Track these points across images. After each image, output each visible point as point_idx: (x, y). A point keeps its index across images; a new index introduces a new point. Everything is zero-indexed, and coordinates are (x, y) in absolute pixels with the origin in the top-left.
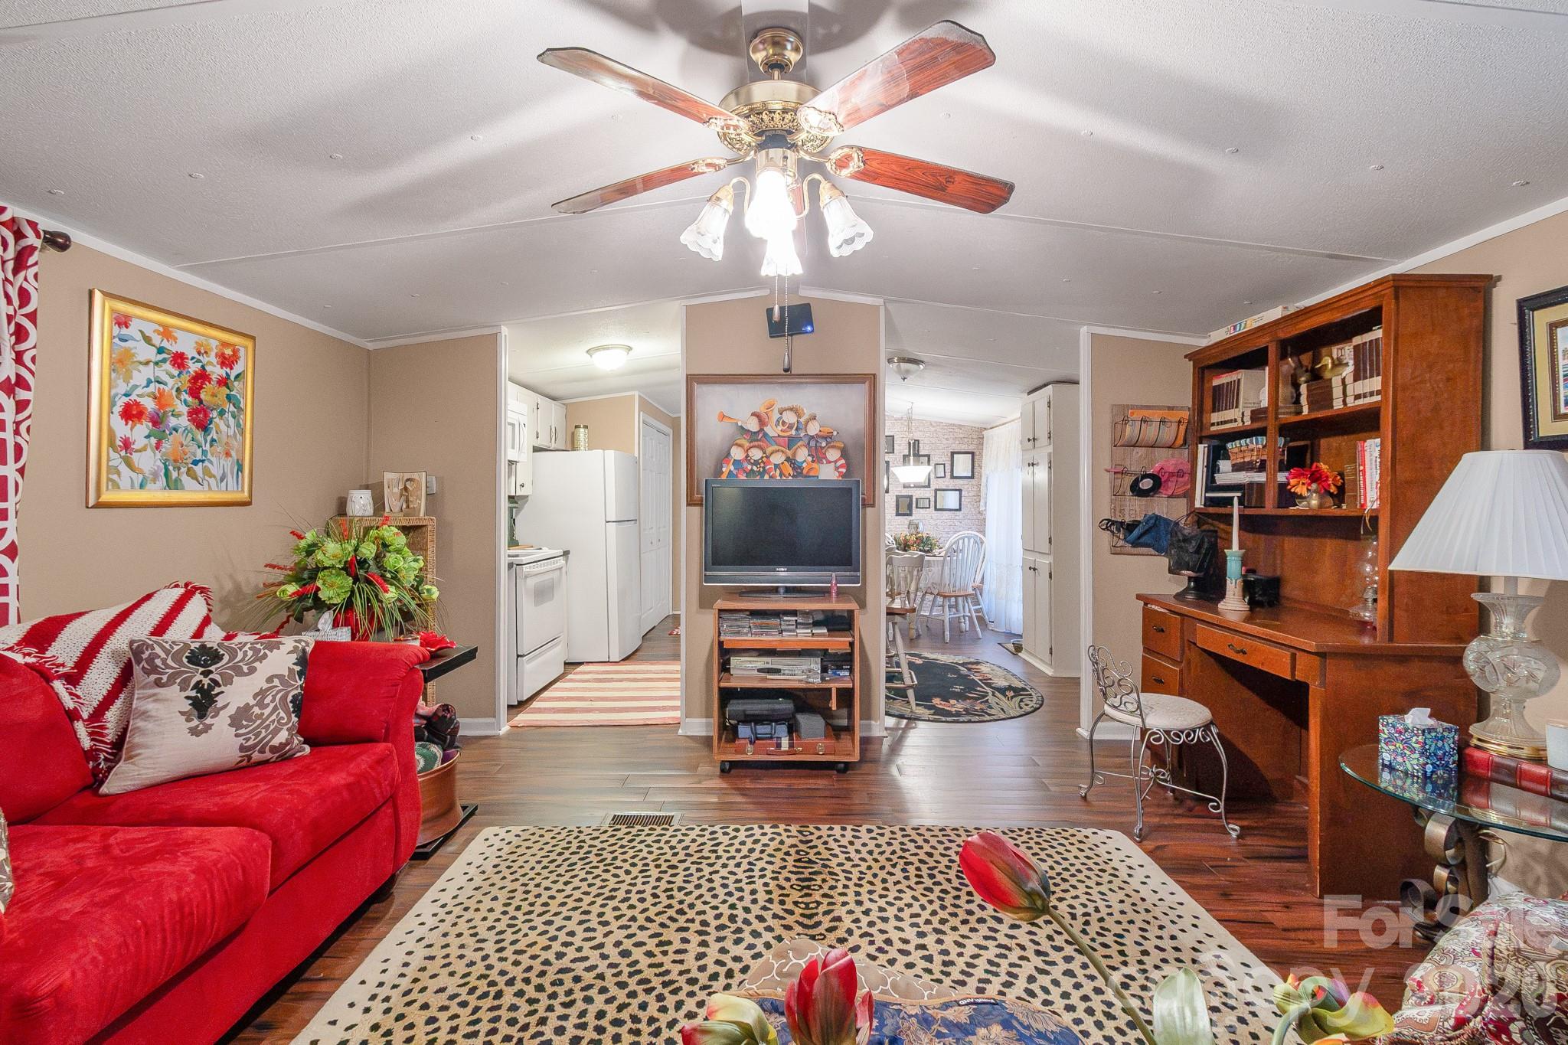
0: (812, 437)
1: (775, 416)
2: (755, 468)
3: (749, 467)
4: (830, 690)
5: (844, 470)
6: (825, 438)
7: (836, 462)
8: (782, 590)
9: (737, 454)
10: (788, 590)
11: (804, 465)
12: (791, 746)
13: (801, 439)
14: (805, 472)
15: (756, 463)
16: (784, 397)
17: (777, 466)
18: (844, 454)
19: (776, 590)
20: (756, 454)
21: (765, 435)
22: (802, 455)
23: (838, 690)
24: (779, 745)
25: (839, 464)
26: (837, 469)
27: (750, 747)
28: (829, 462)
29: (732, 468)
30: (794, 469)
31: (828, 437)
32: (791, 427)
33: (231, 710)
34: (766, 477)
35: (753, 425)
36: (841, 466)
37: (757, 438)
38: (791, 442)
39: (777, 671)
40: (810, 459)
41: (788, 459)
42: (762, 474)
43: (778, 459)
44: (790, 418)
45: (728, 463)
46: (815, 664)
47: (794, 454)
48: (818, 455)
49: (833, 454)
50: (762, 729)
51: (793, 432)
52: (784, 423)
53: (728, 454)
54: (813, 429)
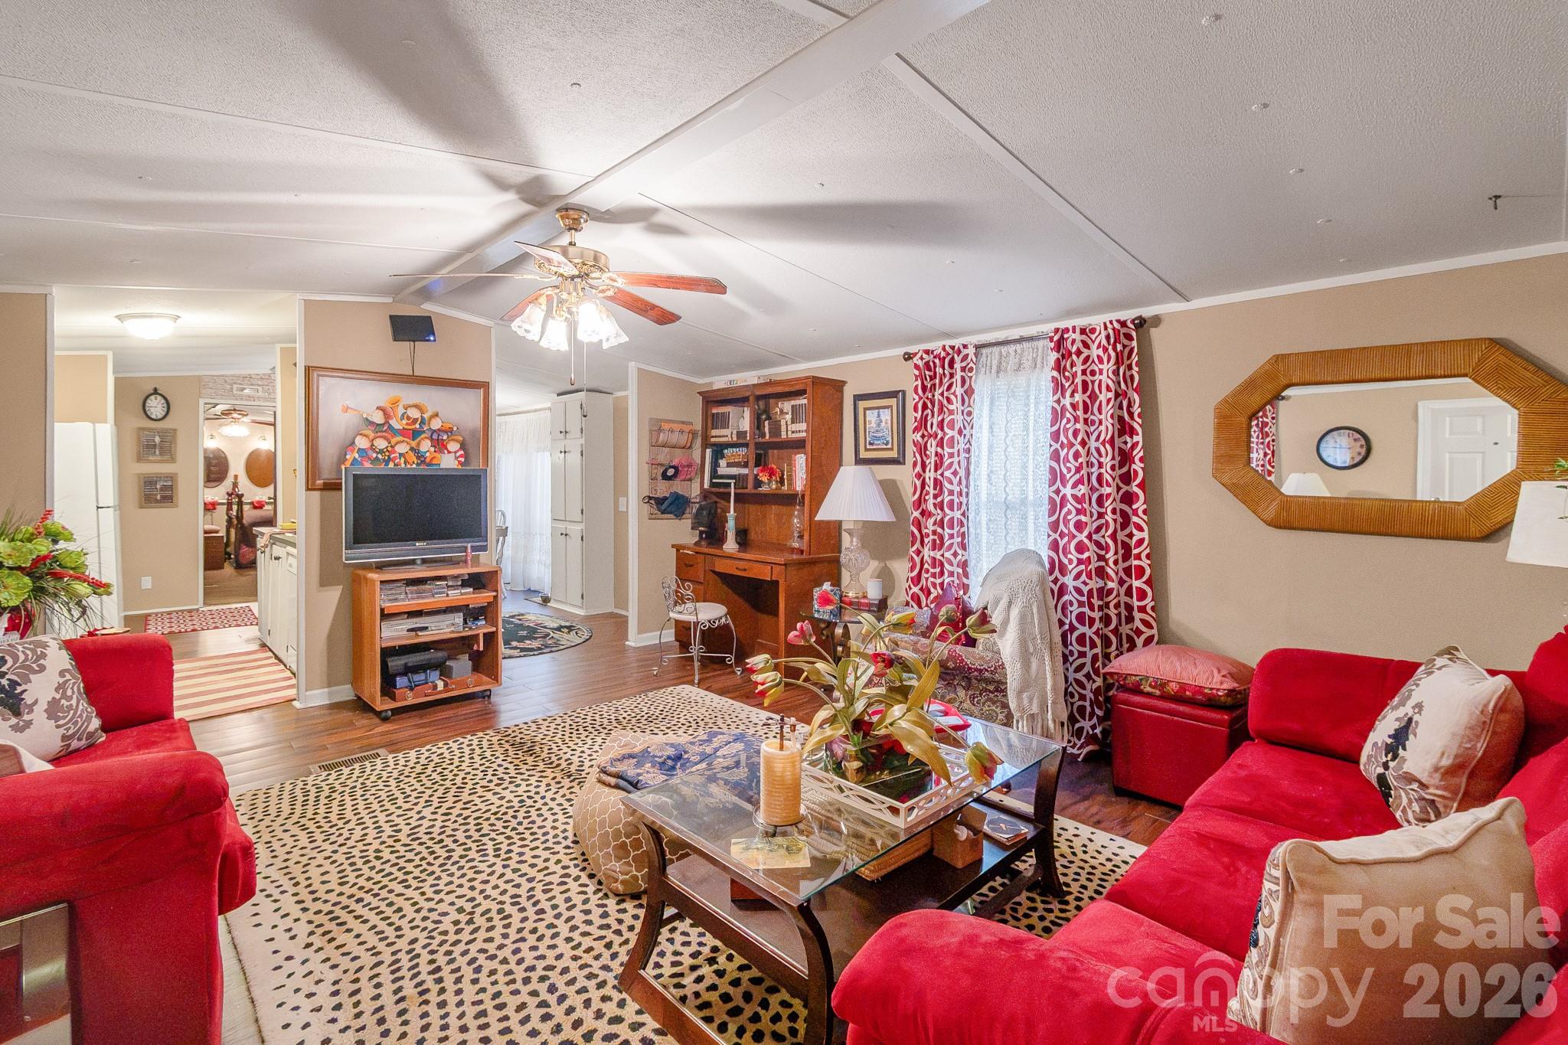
0: (434, 431)
1: (401, 411)
2: (380, 456)
3: (374, 455)
4: (478, 635)
5: (463, 460)
6: (446, 432)
7: (456, 452)
8: (419, 562)
9: (362, 443)
10: (424, 561)
11: (428, 454)
12: (446, 685)
13: (424, 432)
14: (428, 460)
15: (381, 451)
16: (411, 395)
17: (401, 455)
18: (463, 446)
19: (413, 562)
20: (381, 444)
21: (390, 426)
22: (426, 446)
23: (485, 634)
24: (435, 687)
25: (458, 454)
26: (456, 458)
27: (410, 694)
28: (449, 452)
29: (357, 456)
30: (418, 458)
31: (449, 431)
32: (415, 420)
33: (43, 705)
34: (391, 465)
35: (378, 418)
36: (461, 456)
37: (383, 429)
38: (415, 434)
39: (426, 628)
40: (432, 449)
41: (412, 449)
42: (387, 462)
43: (402, 448)
44: (414, 414)
45: (352, 451)
46: (458, 618)
47: (418, 444)
48: (440, 445)
49: (453, 446)
50: (419, 677)
51: (417, 426)
52: (408, 418)
53: (353, 443)
54: (436, 424)
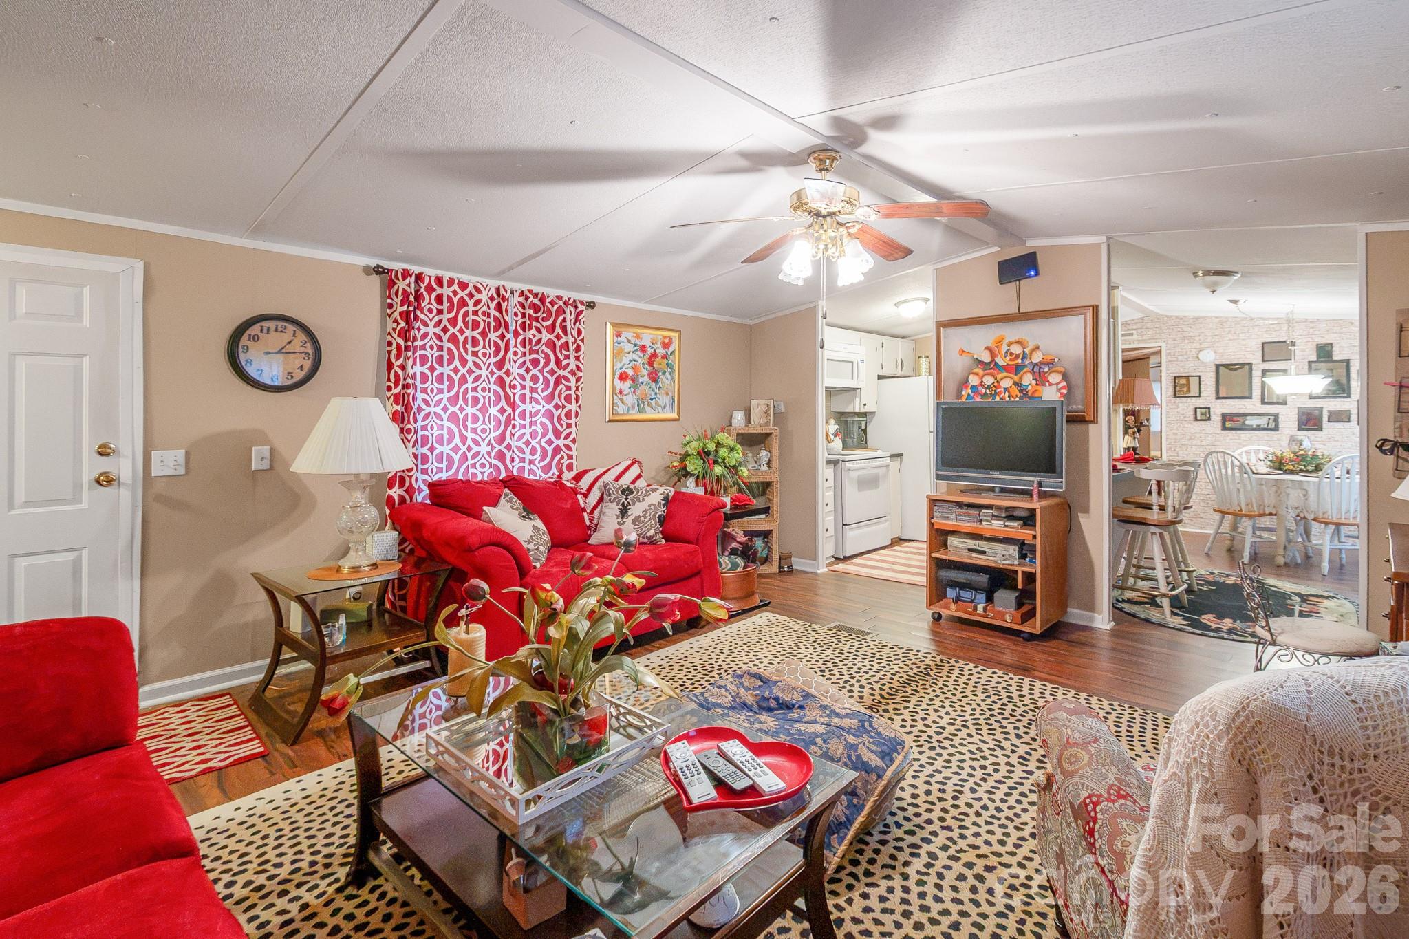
0: (1036, 364)
1: (1004, 348)
2: (988, 391)
3: (984, 391)
4: (1017, 571)
5: (1065, 391)
6: (1047, 364)
7: (1057, 384)
8: (997, 490)
9: (974, 380)
11: (1030, 388)
12: (985, 610)
13: (1026, 366)
14: (1030, 393)
15: (989, 387)
17: (1006, 389)
18: (1065, 377)
19: (992, 489)
20: (989, 380)
21: (996, 364)
22: (1028, 380)
24: (975, 609)
25: (1060, 386)
26: (1058, 390)
27: (953, 606)
28: (1051, 384)
29: (970, 392)
30: (1021, 391)
31: (1050, 363)
32: (1017, 356)
33: (633, 517)
34: (997, 399)
35: (986, 358)
36: (1063, 388)
37: (990, 366)
38: (1017, 369)
39: (984, 553)
40: (1034, 382)
41: (1015, 384)
42: (994, 396)
43: (1006, 383)
44: (1016, 349)
45: (966, 387)
46: (1013, 551)
47: (1021, 379)
48: (1041, 379)
49: (1055, 378)
50: (966, 594)
51: (1019, 361)
52: (1011, 354)
53: (967, 381)
54: (1037, 357)
